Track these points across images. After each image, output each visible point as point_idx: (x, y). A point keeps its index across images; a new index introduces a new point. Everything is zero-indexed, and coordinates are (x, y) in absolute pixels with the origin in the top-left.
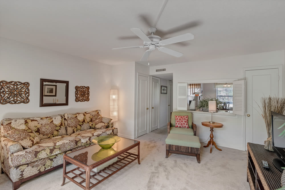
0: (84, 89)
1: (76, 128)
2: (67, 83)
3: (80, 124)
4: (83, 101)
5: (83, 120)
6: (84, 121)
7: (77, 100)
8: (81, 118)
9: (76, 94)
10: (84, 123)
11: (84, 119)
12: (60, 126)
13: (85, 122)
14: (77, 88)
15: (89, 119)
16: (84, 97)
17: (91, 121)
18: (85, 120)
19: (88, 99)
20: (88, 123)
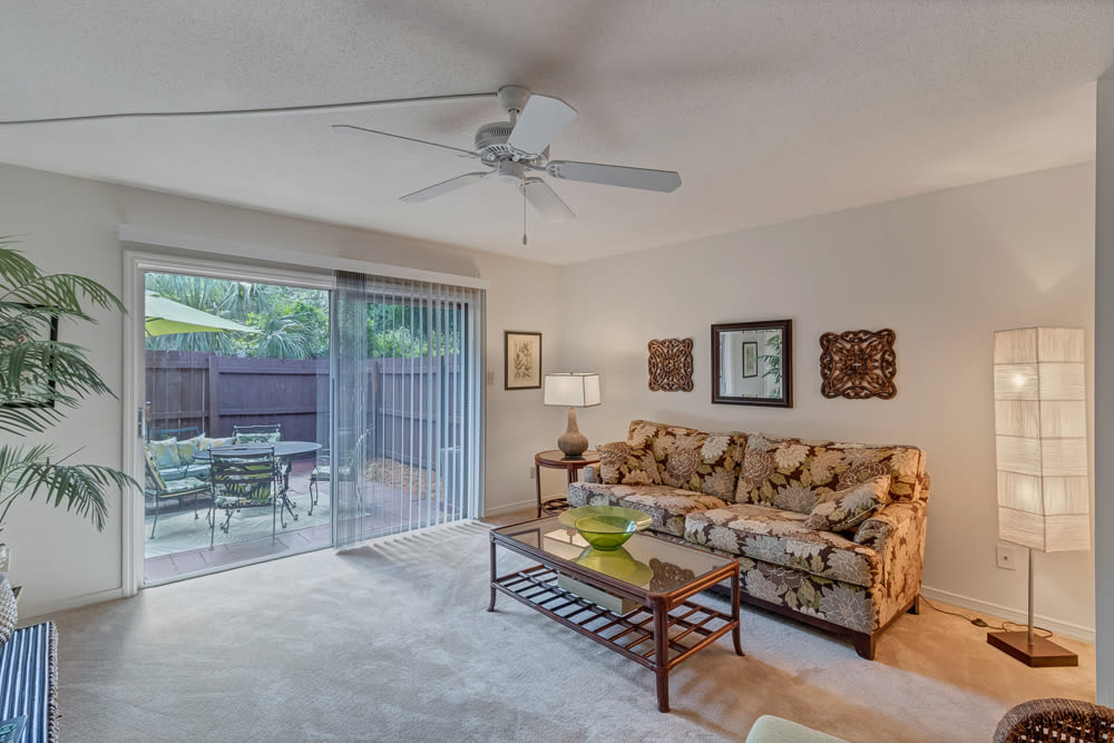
0: (864, 345)
1: (758, 489)
2: (786, 326)
3: (775, 481)
4: (857, 396)
5: (793, 470)
6: (796, 475)
7: (830, 389)
8: (788, 459)
9: (824, 366)
10: (793, 482)
11: (797, 469)
12: (713, 466)
13: (798, 479)
14: (827, 341)
15: (826, 476)
16: (862, 379)
17: (833, 484)
18: (801, 472)
19: (886, 390)
20: (814, 488)
